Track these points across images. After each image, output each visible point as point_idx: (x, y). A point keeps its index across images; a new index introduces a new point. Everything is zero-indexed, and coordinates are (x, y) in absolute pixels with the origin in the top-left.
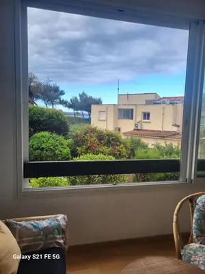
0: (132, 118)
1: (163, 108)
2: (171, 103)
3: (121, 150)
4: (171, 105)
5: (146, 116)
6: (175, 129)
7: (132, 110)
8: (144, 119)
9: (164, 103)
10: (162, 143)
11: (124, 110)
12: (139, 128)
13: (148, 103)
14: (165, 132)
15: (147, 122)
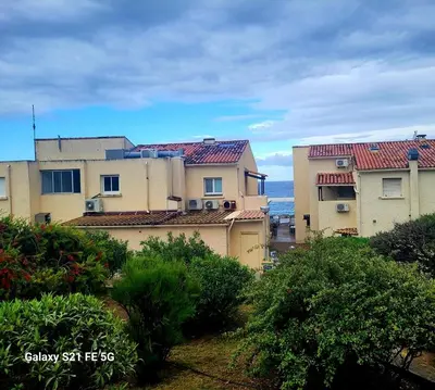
0: (78, 190)
1: (147, 166)
2: (160, 156)
3: (90, 269)
4: (161, 160)
5: (111, 183)
6: (174, 205)
7: (77, 172)
8: (107, 189)
9: (147, 155)
10: (163, 237)
11: (57, 173)
12: (97, 210)
13: (112, 155)
14: (155, 212)
15: (114, 196)
